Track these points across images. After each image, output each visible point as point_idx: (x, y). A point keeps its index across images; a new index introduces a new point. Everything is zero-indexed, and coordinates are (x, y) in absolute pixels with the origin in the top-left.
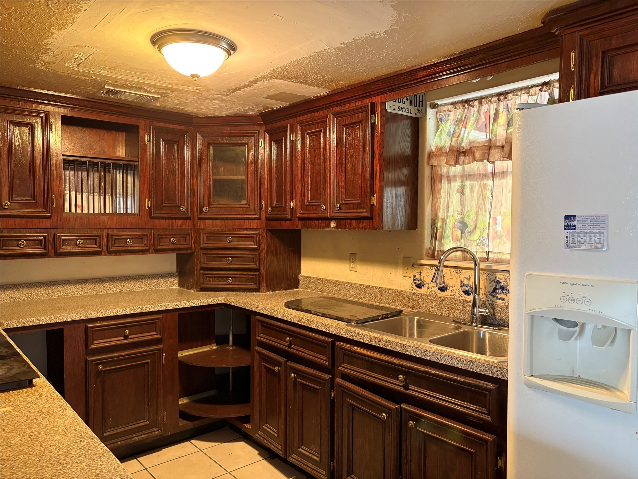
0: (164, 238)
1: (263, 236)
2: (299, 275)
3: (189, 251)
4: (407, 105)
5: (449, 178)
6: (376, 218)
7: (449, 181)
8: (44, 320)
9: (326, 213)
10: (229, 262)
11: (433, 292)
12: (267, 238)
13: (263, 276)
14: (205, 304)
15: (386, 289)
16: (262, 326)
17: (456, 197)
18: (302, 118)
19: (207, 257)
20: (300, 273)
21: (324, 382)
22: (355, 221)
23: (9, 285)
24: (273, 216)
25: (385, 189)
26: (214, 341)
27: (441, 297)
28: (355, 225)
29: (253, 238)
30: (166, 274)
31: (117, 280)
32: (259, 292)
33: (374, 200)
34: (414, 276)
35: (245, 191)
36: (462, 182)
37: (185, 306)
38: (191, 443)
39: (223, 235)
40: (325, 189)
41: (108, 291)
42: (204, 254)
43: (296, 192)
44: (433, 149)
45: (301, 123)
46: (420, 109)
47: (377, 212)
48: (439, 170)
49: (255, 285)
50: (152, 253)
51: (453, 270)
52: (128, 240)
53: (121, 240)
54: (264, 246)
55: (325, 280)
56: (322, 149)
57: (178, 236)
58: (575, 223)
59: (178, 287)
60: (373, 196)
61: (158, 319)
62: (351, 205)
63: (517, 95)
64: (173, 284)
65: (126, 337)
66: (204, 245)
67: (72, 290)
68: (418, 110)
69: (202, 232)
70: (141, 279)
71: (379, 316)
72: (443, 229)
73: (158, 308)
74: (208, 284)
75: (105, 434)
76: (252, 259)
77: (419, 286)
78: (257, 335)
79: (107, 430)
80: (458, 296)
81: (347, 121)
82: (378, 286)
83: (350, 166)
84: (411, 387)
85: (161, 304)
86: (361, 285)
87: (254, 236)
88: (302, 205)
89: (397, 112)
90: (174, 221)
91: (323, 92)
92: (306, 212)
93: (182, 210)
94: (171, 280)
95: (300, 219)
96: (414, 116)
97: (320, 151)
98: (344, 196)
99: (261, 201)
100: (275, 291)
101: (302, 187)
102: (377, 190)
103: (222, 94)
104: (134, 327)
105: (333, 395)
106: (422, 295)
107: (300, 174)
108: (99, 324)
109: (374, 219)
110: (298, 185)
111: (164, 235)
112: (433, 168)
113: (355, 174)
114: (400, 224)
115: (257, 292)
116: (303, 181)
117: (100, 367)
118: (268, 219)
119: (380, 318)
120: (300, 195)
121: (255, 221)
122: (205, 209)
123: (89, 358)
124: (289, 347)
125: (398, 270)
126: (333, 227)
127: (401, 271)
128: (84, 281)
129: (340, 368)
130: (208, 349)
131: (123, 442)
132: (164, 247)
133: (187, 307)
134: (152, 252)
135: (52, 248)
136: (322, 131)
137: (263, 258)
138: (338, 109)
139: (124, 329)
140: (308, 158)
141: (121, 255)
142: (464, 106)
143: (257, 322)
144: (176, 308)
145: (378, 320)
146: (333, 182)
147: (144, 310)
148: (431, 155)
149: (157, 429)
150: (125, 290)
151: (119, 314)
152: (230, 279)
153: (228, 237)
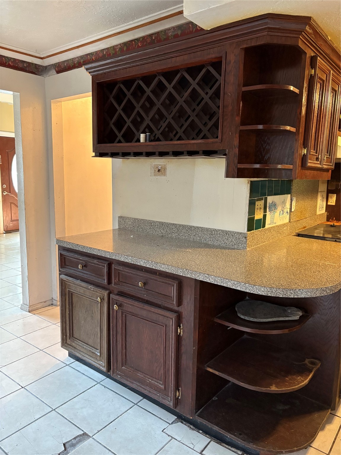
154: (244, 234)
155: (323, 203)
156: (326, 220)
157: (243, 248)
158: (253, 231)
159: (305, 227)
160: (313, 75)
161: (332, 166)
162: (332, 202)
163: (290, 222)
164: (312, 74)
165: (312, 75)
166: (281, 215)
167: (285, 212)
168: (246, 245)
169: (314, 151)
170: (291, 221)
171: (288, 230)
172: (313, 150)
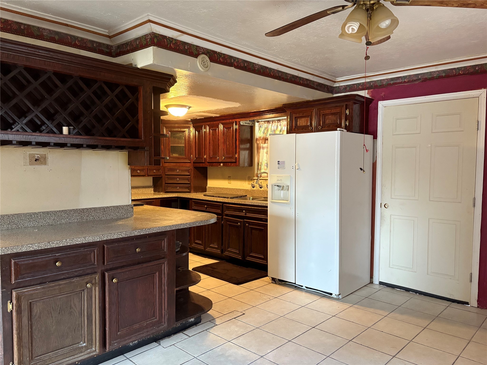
1: (192, 169)
2: (206, 186)
3: (160, 176)
4: (248, 122)
5: (263, 148)
6: (238, 162)
7: (263, 149)
9: (219, 160)
10: (178, 181)
11: (258, 189)
13: (192, 187)
15: (242, 189)
16: (195, 203)
17: (265, 155)
18: (209, 123)
19: (168, 178)
20: (207, 186)
21: (219, 219)
22: (230, 163)
24: (197, 161)
25: (240, 151)
27: (260, 190)
28: (230, 165)
29: (188, 171)
30: (149, 186)
32: (190, 193)
33: (237, 156)
34: (252, 184)
35: (184, 151)
36: (267, 149)
37: (163, 197)
39: (175, 169)
40: (218, 151)
43: (207, 152)
44: (258, 138)
45: (209, 125)
46: (253, 122)
47: (238, 160)
48: (260, 145)
49: (189, 190)
50: (146, 176)
51: (264, 180)
52: (139, 171)
54: (193, 174)
55: (218, 188)
56: (217, 136)
57: (156, 170)
58: (279, 163)
59: (153, 192)
60: (236, 154)
61: (153, 201)
62: (229, 158)
63: (283, 121)
64: (151, 190)
66: (167, 174)
68: (252, 123)
69: (166, 168)
70: (139, 188)
71: (238, 196)
72: (261, 166)
74: (169, 190)
76: (188, 179)
77: (253, 187)
78: (193, 206)
80: (266, 189)
81: (227, 126)
82: (239, 188)
83: (228, 143)
84: (247, 214)
86: (233, 189)
88: (209, 157)
89: (244, 124)
91: (218, 115)
92: (211, 160)
94: (150, 189)
95: (208, 162)
96: (251, 125)
97: (216, 137)
98: (226, 154)
99: (191, 155)
100: (197, 193)
101: (209, 150)
102: (238, 152)
105: (222, 223)
106: (254, 190)
107: (208, 145)
109: (237, 162)
110: (208, 149)
111: (151, 169)
112: (258, 144)
113: (230, 146)
114: (246, 164)
116: (210, 148)
118: (194, 163)
119: (239, 197)
120: (208, 153)
121: (189, 163)
124: (206, 209)
125: (246, 182)
126: (222, 166)
127: (247, 182)
129: (225, 213)
132: (151, 174)
136: (217, 129)
137: (192, 179)
138: (223, 122)
140: (211, 139)
141: (135, 177)
142: (267, 123)
143: (193, 202)
144: (160, 197)
145: (238, 198)
146: (222, 149)
147: (149, 198)
148: (257, 139)
151: (140, 198)
152: (178, 187)
153: (177, 170)
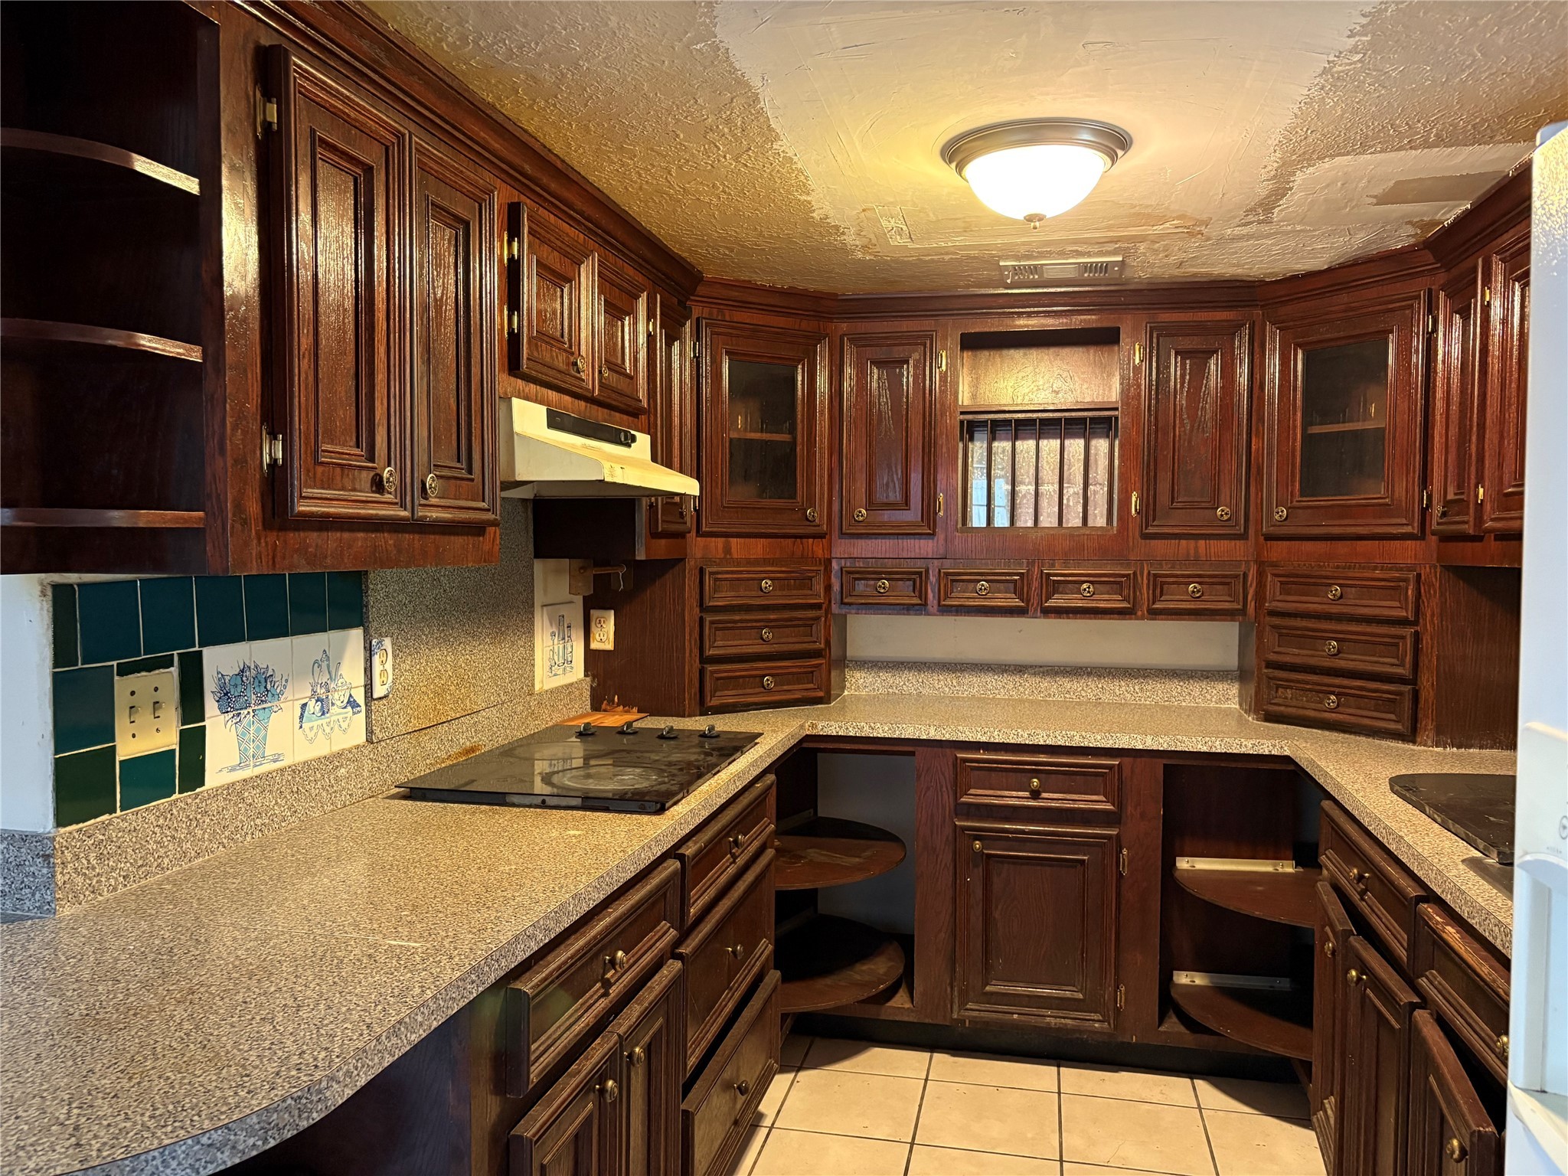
0: (1174, 583)
1: (1431, 585)
3: (1239, 619)
8: (881, 731)
10: (1333, 654)
12: (1441, 592)
13: (1426, 700)
14: (1235, 751)
19: (1280, 634)
23: (888, 662)
24: (1446, 527)
26: (1290, 853)
29: (1397, 591)
30: (1208, 671)
31: (1089, 674)
32: (1414, 742)
37: (1179, 748)
38: (1193, 1084)
39: (1319, 581)
41: (1067, 696)
42: (1274, 627)
43: (1487, 456)
45: (1504, 252)
49: (1400, 721)
50: (1142, 618)
52: (1085, 586)
53: (1070, 585)
54: (1433, 615)
57: (1207, 580)
59: (1237, 706)
61: (1110, 767)
64: (1227, 697)
65: (1035, 795)
66: (1274, 605)
67: (994, 684)
69: (1271, 571)
73: (1111, 742)
74: (1280, 705)
75: (988, 988)
79: (994, 982)
85: (1118, 735)
87: (1401, 584)
88: (1497, 494)
90: (1202, 543)
92: (1504, 515)
93: (1222, 515)
94: (1220, 686)
99: (1423, 488)
100: (1470, 748)
103: (1252, 223)
104: (1053, 776)
108: (982, 755)
110: (1491, 438)
111: (1174, 576)
115: (1408, 741)
117: (978, 845)
118: (1442, 537)
120: (1496, 462)
121: (1409, 542)
122: (1278, 513)
123: (959, 821)
124: (1362, 896)
128: (1020, 669)
129: (1423, 981)
130: (1270, 869)
131: (1023, 1018)
132: (1173, 605)
133: (1185, 751)
134: (1143, 614)
135: (934, 597)
137: (1427, 648)
139: (1029, 775)
141: (1069, 618)
144: (1155, 748)
147: (1077, 741)
149: (1101, 1018)
150: (1105, 698)
151: (1020, 741)
152: (1333, 697)
153: (1330, 585)
154: (38, 838)
155: (569, 645)
156: (589, 707)
157: (39, 908)
158: (106, 817)
159: (472, 750)
160: (275, 127)
161: (489, 510)
162: (604, 639)
163: (369, 741)
164: (269, 119)
165: (270, 124)
166: (310, 721)
167: (338, 703)
168: (53, 893)
169: (358, 451)
170: (379, 734)
171: (366, 774)
172: (353, 442)
